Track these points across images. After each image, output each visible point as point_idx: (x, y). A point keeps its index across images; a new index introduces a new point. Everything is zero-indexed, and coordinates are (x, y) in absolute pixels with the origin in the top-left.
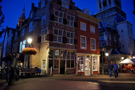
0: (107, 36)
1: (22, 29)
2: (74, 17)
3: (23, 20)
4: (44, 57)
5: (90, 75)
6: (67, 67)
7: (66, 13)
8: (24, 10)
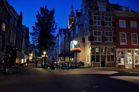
1: (71, 31)
2: (112, 17)
3: (73, 17)
4: (87, 54)
5: (132, 68)
6: (107, 61)
7: (104, 16)
8: (72, 8)
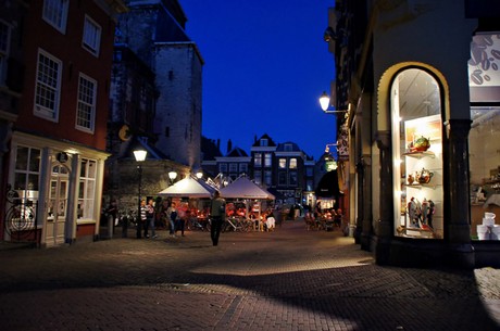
0: (120, 83)
